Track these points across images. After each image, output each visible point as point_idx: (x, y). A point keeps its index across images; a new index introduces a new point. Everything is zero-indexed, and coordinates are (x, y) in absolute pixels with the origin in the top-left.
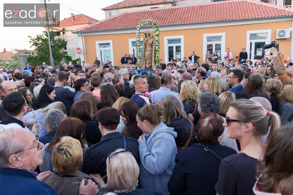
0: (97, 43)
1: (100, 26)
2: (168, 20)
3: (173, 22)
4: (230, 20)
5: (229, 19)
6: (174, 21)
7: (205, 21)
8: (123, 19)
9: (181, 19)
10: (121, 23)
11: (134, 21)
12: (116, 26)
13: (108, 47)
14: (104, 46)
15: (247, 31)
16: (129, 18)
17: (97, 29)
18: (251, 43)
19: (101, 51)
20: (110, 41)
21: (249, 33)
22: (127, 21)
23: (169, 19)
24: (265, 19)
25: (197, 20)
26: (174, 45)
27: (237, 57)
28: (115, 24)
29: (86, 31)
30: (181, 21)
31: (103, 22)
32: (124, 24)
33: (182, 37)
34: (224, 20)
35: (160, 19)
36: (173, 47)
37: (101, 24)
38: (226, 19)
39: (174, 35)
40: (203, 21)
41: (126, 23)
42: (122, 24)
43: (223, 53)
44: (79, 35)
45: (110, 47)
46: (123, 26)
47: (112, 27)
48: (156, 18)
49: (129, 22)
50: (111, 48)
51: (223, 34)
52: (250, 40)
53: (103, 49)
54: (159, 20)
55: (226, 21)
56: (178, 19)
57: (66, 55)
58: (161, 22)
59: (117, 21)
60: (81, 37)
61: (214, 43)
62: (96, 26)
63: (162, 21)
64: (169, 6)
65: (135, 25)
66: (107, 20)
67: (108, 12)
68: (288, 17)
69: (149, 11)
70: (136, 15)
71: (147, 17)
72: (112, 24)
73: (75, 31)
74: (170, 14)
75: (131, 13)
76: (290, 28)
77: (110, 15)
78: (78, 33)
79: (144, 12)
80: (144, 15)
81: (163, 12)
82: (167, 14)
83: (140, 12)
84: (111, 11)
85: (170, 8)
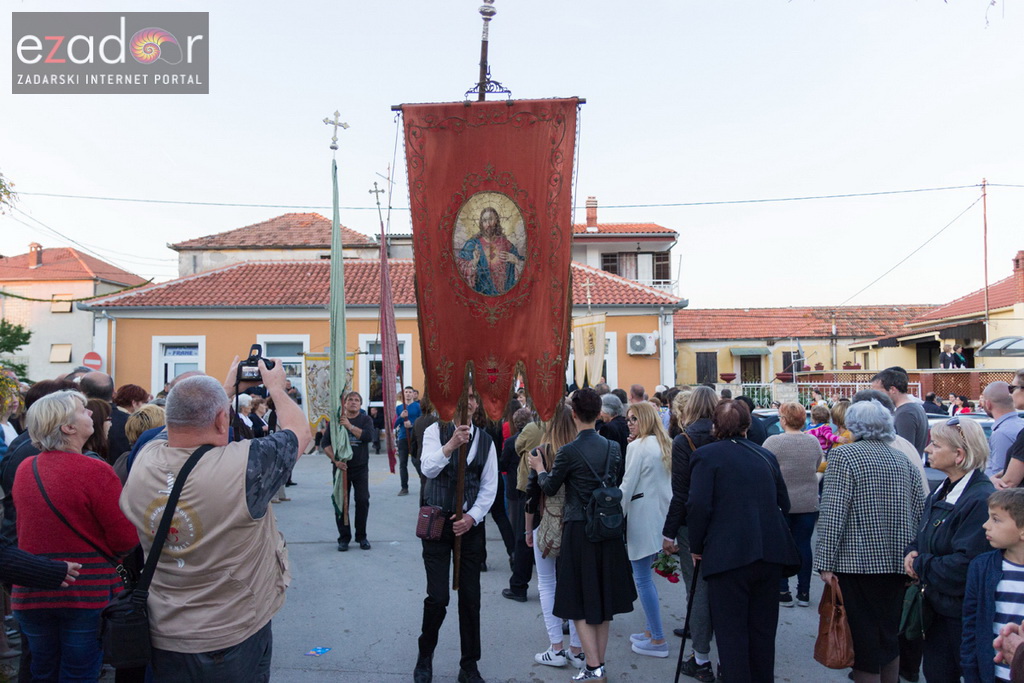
0: (157, 341)
1: (169, 296)
2: (371, 294)
8: (240, 279)
9: (405, 293)
10: (236, 291)
11: (273, 287)
12: (222, 299)
13: (190, 354)
14: (178, 350)
16: (260, 279)
17: (161, 301)
19: (166, 365)
20: (200, 340)
22: (253, 287)
23: (373, 290)
28: (216, 291)
29: (126, 307)
30: (404, 298)
31: (180, 284)
32: (247, 295)
33: (407, 338)
37: (174, 289)
41: (250, 291)
42: (239, 295)
44: (99, 316)
45: (196, 354)
46: (243, 299)
47: (208, 299)
49: (261, 290)
50: (200, 357)
53: (173, 359)
56: (398, 293)
58: (352, 297)
59: (223, 284)
60: (105, 321)
62: (157, 295)
63: (354, 293)
64: (374, 257)
65: (278, 299)
66: (191, 279)
67: (190, 255)
68: (648, 306)
69: (316, 266)
70: (279, 271)
71: (312, 279)
72: (209, 291)
73: (89, 304)
74: (375, 277)
75: (266, 267)
76: (655, 332)
77: (195, 266)
78: (96, 309)
79: (304, 266)
80: (302, 275)
81: (355, 270)
82: (368, 277)
83: (292, 266)
84: (197, 253)
85: (375, 262)
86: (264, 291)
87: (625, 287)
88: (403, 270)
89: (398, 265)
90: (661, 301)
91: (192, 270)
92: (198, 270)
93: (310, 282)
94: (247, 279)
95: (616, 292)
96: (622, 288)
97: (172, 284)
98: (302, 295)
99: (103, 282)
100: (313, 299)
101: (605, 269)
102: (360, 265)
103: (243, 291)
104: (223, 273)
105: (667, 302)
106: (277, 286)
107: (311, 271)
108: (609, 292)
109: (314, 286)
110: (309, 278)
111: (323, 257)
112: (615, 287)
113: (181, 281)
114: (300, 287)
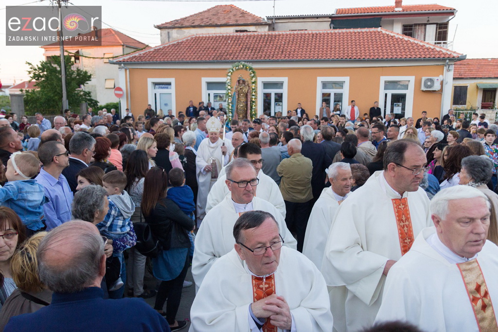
0: (150, 81)
1: (155, 55)
2: (264, 53)
3: (271, 56)
4: (357, 59)
5: (355, 57)
6: (273, 55)
7: (320, 57)
8: (192, 45)
9: (284, 53)
10: (190, 52)
11: (210, 49)
12: (182, 57)
13: (167, 88)
14: (161, 86)
15: (381, 77)
16: (202, 45)
17: (151, 59)
18: (386, 95)
19: (155, 94)
20: (172, 80)
21: (383, 79)
22: (199, 50)
23: (265, 51)
24: (406, 60)
25: (308, 55)
26: (273, 92)
27: (366, 114)
28: (179, 52)
29: (133, 62)
30: (283, 55)
31: (160, 49)
32: (196, 54)
33: (285, 80)
34: (348, 59)
35: (252, 50)
36: (270, 94)
37: (158, 51)
38: (350, 57)
39: (273, 76)
40: (318, 57)
41: (197, 52)
42: (192, 54)
43: (346, 108)
44: (120, 67)
45: (170, 88)
46: (194, 57)
47: (175, 57)
48: (245, 48)
49: (203, 51)
50: (172, 90)
51: (346, 79)
52: (385, 89)
53: (159, 91)
54: (250, 51)
55: (351, 61)
56: (280, 53)
57: (89, 98)
58: (254, 55)
59: (183, 48)
60: (124, 70)
61: (332, 92)
62: (149, 55)
63: (255, 53)
64: (264, 30)
65: (213, 57)
66: (166, 45)
67: (166, 31)
68: (438, 60)
69: (233, 37)
70: (213, 40)
71: (231, 44)
72: (176, 52)
73: (115, 61)
74: (266, 43)
75: (206, 37)
76: (441, 76)
77: (169, 38)
78: (119, 63)
79: (226, 36)
80: (225, 42)
81: (255, 39)
82: (263, 43)
83: (220, 37)
84: (170, 30)
85: (266, 34)
86: (205, 52)
87: (422, 46)
88: (283, 38)
89: (279, 35)
90: (447, 56)
91: (167, 40)
92: (171, 40)
93: (230, 47)
94: (196, 45)
95: (416, 50)
96: (420, 47)
97: (156, 48)
98: (226, 54)
99: (127, 46)
100: (232, 56)
101: (406, 34)
102: (258, 35)
103: (194, 52)
104: (183, 42)
105: (451, 57)
106: (212, 49)
107: (230, 39)
108: (412, 50)
109: (232, 49)
110: (229, 44)
111: (237, 31)
112: (416, 47)
113: (161, 47)
114: (225, 49)
